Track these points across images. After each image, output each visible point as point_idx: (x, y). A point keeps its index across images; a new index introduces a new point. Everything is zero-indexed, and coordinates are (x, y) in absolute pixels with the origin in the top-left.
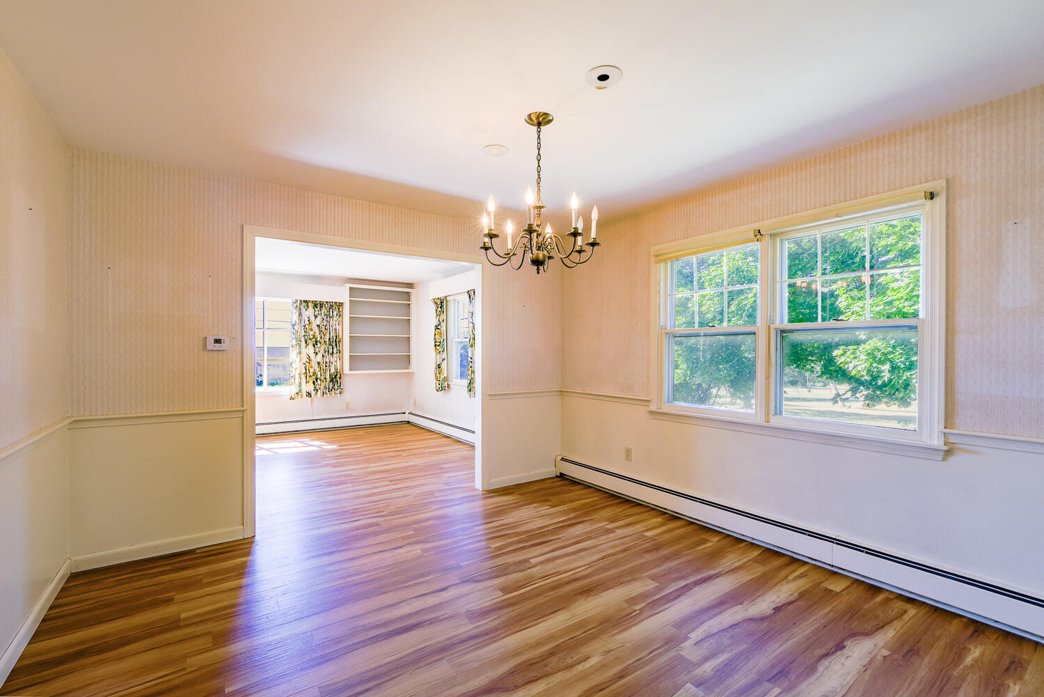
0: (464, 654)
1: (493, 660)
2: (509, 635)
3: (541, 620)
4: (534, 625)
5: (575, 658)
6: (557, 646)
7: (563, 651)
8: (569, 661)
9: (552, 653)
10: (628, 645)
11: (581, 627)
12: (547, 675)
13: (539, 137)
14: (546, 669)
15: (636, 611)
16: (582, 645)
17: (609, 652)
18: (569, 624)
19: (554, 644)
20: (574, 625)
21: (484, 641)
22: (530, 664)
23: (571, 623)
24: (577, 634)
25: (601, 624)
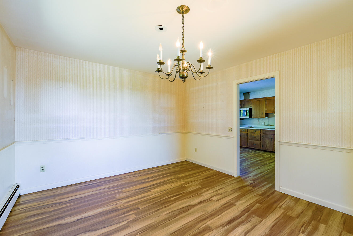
0: (205, 214)
1: (195, 212)
2: (192, 221)
3: (181, 227)
4: (184, 225)
5: (170, 214)
6: (175, 217)
7: (174, 216)
8: (172, 213)
9: (177, 215)
10: (152, 218)
11: (165, 225)
12: (179, 209)
13: (183, 18)
14: (179, 211)
15: (139, 234)
16: (167, 218)
17: (159, 216)
18: (170, 226)
19: (176, 218)
20: (168, 226)
21: (200, 218)
22: (184, 212)
23: (169, 226)
24: (168, 222)
25: (157, 227)
